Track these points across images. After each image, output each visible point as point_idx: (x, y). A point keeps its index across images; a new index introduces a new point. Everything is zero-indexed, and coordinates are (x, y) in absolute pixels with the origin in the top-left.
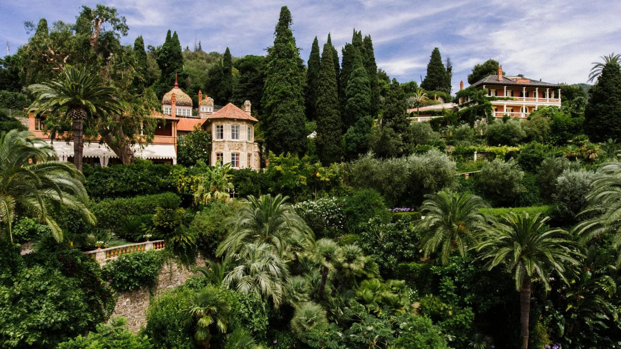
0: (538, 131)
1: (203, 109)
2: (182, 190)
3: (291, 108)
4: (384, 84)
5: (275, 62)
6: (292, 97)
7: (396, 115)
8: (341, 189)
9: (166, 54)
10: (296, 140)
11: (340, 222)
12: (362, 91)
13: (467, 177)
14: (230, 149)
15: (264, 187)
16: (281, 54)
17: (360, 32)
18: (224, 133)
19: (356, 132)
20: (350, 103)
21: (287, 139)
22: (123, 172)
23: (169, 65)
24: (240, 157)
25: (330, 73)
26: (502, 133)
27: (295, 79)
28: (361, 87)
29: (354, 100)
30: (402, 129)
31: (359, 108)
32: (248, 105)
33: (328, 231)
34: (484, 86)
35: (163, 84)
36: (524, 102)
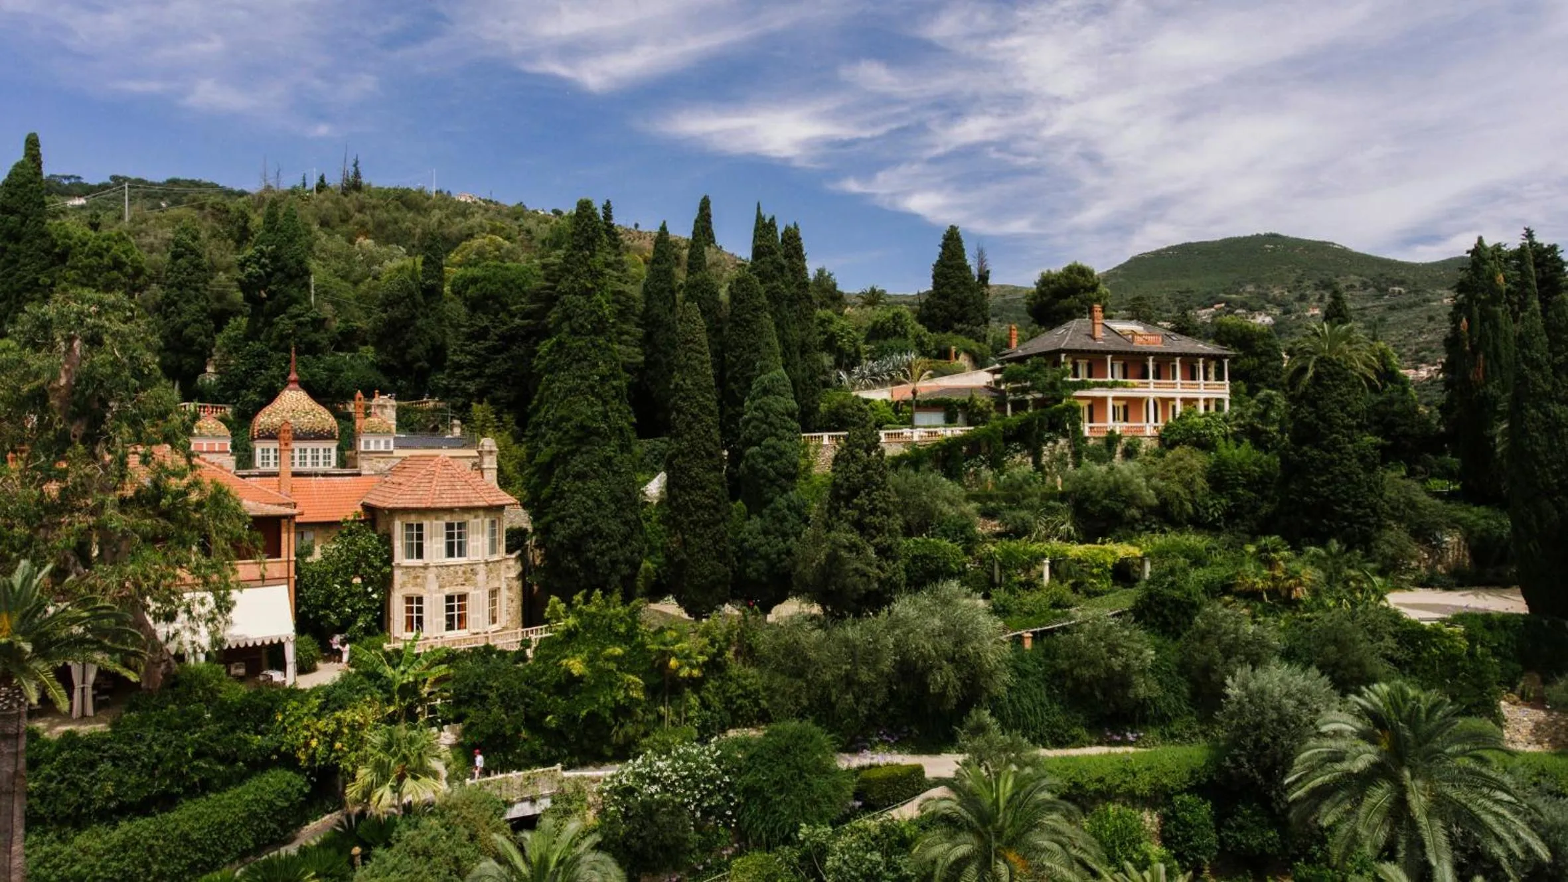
0: (1182, 493)
1: (367, 443)
2: (312, 758)
3: (602, 465)
4: (830, 321)
5: (560, 344)
6: (606, 437)
7: (862, 493)
8: (731, 679)
9: (263, 266)
10: (614, 548)
11: (729, 813)
12: (780, 432)
13: (1028, 644)
14: (441, 587)
15: (532, 714)
16: (576, 325)
17: (773, 219)
18: (426, 545)
19: (766, 532)
20: (751, 461)
21: (593, 547)
22: (141, 739)
23: (271, 295)
24: (469, 603)
25: (700, 379)
26: (1105, 498)
27: (614, 388)
28: (777, 422)
29: (762, 455)
30: (875, 528)
31: (772, 473)
32: (491, 452)
33: (698, 836)
34: (1063, 356)
35: (257, 346)
36: (1151, 390)
